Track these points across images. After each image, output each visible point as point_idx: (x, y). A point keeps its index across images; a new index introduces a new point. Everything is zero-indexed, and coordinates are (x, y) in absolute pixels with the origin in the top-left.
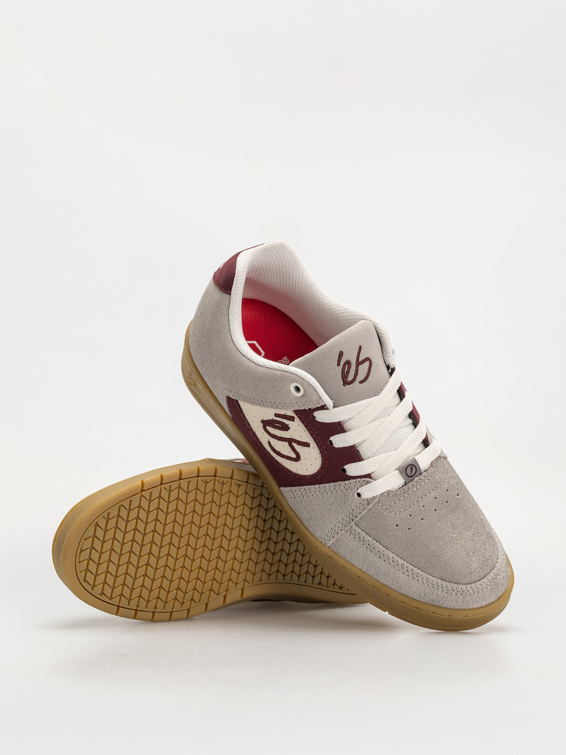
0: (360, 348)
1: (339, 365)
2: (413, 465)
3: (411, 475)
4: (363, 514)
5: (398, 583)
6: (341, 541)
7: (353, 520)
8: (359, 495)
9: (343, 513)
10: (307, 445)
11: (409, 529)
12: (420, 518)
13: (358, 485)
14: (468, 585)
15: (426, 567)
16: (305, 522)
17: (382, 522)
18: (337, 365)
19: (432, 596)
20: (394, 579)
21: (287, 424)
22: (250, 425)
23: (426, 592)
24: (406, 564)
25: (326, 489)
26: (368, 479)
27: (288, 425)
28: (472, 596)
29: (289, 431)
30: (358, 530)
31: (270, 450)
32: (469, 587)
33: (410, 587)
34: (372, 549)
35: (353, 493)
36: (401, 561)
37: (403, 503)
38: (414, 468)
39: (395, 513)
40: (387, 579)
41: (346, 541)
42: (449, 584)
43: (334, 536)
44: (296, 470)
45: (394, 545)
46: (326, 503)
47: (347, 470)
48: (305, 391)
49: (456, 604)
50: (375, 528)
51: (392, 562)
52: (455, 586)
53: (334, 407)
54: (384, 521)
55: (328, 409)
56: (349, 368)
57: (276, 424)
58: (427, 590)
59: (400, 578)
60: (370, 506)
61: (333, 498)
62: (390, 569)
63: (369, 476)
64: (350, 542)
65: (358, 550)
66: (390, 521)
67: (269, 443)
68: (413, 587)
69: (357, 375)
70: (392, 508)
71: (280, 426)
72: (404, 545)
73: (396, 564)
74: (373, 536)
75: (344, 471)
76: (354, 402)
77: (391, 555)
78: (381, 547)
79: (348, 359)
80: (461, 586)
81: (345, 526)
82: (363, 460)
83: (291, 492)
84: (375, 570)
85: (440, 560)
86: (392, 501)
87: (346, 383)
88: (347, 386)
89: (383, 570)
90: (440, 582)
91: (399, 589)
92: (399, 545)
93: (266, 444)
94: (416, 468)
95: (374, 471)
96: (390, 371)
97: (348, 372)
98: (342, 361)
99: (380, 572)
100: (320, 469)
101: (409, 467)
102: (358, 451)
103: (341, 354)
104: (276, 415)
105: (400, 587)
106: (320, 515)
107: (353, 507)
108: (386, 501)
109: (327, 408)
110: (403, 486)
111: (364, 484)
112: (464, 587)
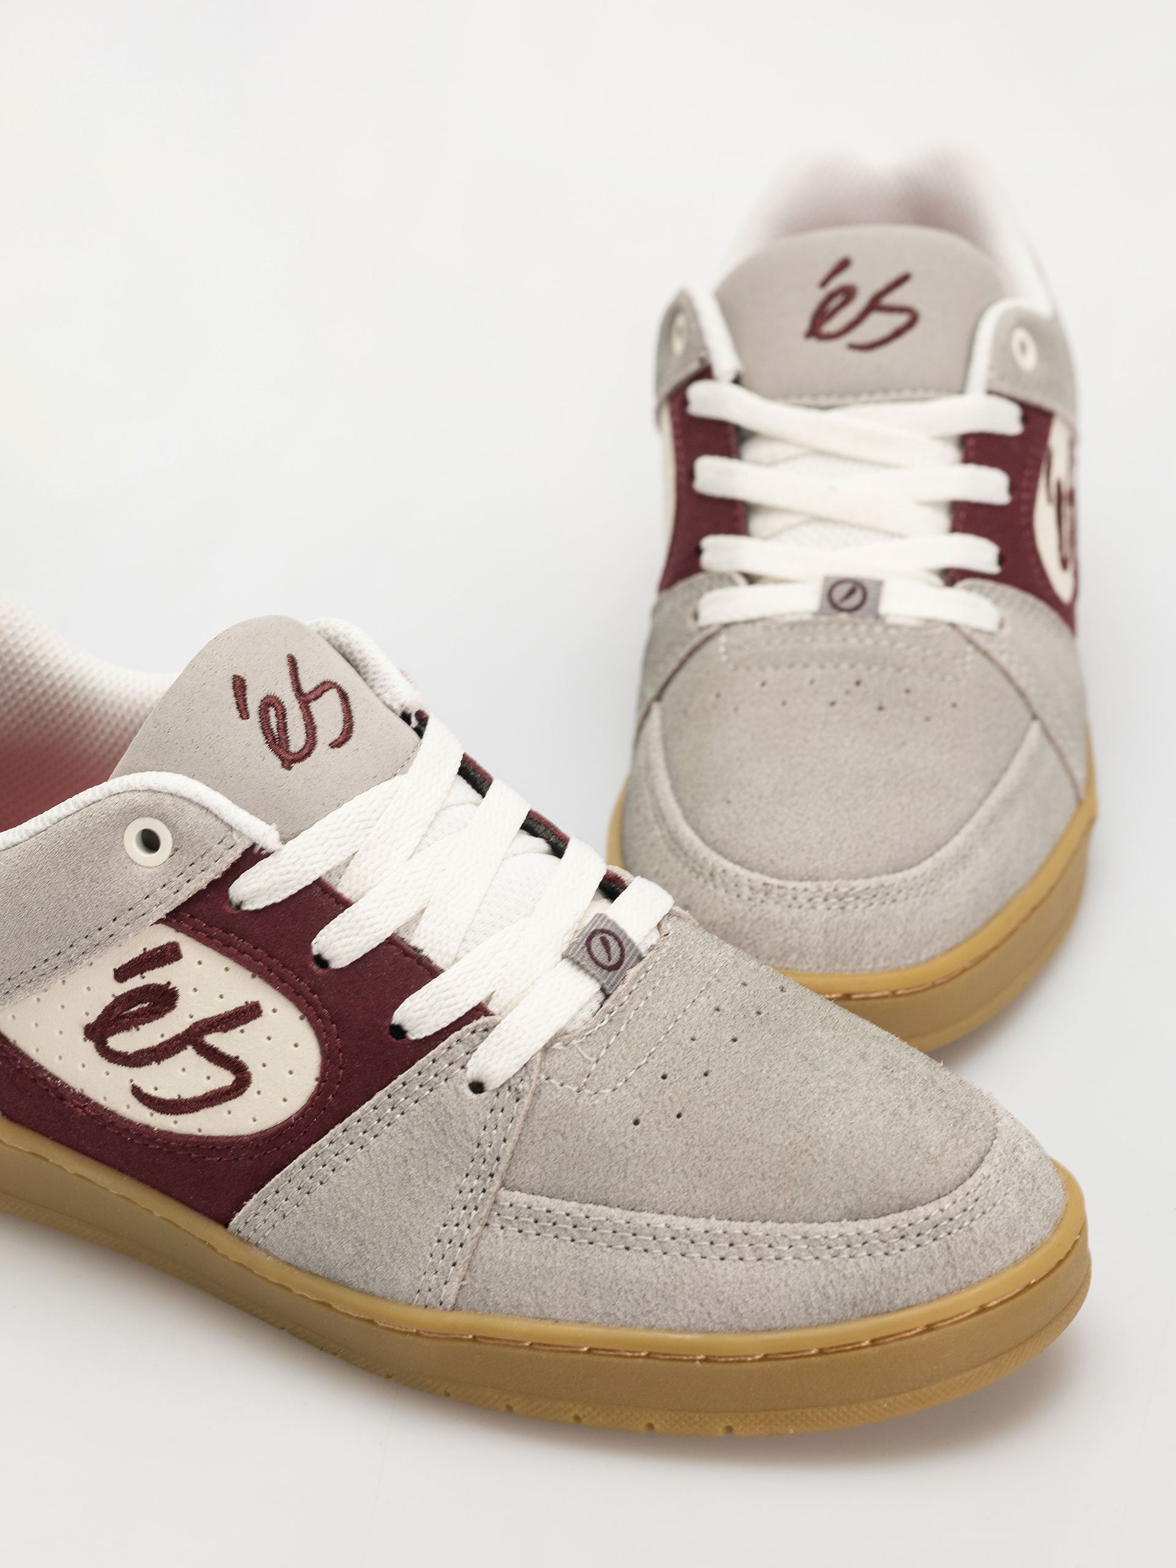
0: (292, 662)
1: (244, 713)
2: (603, 931)
3: (611, 963)
4: (515, 1138)
5: (721, 1298)
6: (484, 1265)
7: (492, 1175)
8: (477, 1087)
9: (454, 1170)
10: (250, 1012)
11: (679, 1116)
12: (698, 1072)
13: (460, 1051)
14: (942, 1199)
15: (785, 1201)
16: (350, 1275)
17: (587, 1134)
18: (241, 716)
19: (846, 1288)
20: (703, 1291)
21: (163, 982)
22: (57, 1079)
23: (820, 1285)
24: (718, 1226)
25: (368, 1124)
26: (483, 1020)
27: (169, 983)
28: (971, 1230)
29: (180, 1003)
30: (521, 1198)
31: (148, 1116)
32: (946, 1203)
33: (764, 1291)
34: (592, 1235)
35: (456, 1089)
36: (698, 1225)
37: (624, 1051)
38: (609, 938)
39: (614, 1090)
40: (679, 1307)
41: (501, 1256)
42: (882, 1221)
43: (456, 1258)
44: (251, 1122)
45: (653, 1188)
46: (386, 1168)
47: (406, 1026)
48: (172, 827)
49: (934, 1277)
50: (571, 1164)
51: (673, 1243)
52: (901, 1219)
53: (284, 841)
54: (589, 1129)
55: (268, 855)
56: (282, 715)
57: (132, 1010)
58: (823, 1273)
59: (721, 1281)
60: (526, 1100)
61: (401, 1138)
62: (677, 1268)
63: (480, 1010)
64: (513, 1253)
65: (549, 1264)
66: (609, 1120)
67: (137, 1092)
68: (772, 1287)
69: (314, 728)
70: (596, 1078)
71: (146, 1005)
72: (685, 1169)
73: (688, 1242)
74: (579, 1194)
75: (399, 1032)
76: (339, 805)
77: (660, 1221)
78: (615, 1212)
79: (266, 692)
80: (921, 1211)
81: (476, 1209)
82: (442, 971)
83: (267, 1206)
84: (630, 1297)
85: (819, 1160)
86: (586, 1056)
87: (289, 760)
88: (296, 766)
89: (655, 1281)
90: (850, 1228)
91: (732, 1319)
92: (670, 1179)
93: (128, 1107)
94: (616, 938)
95: (491, 990)
96: (414, 722)
97: (283, 727)
98: (248, 701)
99: (648, 1297)
100: (324, 1068)
101: (596, 942)
102: (415, 949)
103: (239, 686)
104: (121, 974)
105: (734, 1310)
106: (385, 1218)
107: (473, 1132)
108: (567, 1064)
109: (264, 852)
110: (601, 1006)
111: (476, 1042)
112: (932, 1209)
